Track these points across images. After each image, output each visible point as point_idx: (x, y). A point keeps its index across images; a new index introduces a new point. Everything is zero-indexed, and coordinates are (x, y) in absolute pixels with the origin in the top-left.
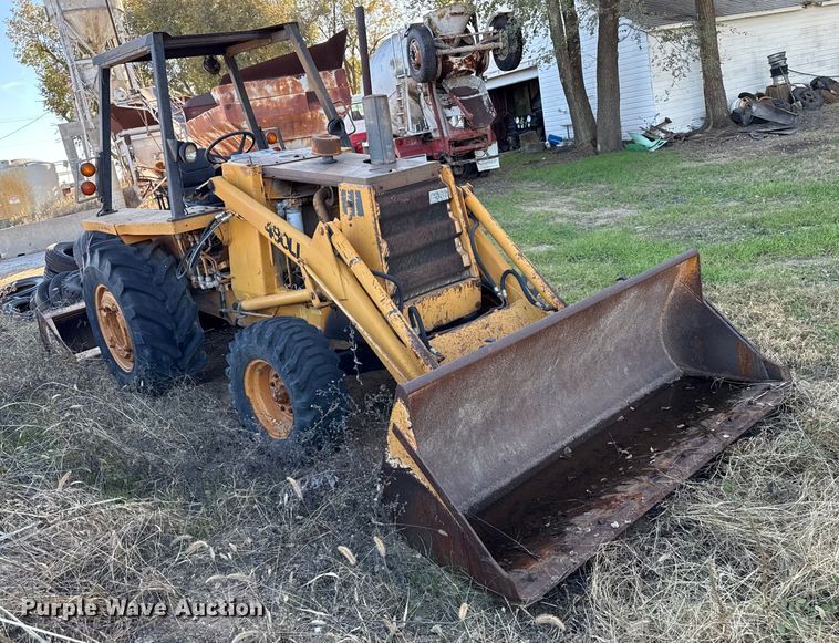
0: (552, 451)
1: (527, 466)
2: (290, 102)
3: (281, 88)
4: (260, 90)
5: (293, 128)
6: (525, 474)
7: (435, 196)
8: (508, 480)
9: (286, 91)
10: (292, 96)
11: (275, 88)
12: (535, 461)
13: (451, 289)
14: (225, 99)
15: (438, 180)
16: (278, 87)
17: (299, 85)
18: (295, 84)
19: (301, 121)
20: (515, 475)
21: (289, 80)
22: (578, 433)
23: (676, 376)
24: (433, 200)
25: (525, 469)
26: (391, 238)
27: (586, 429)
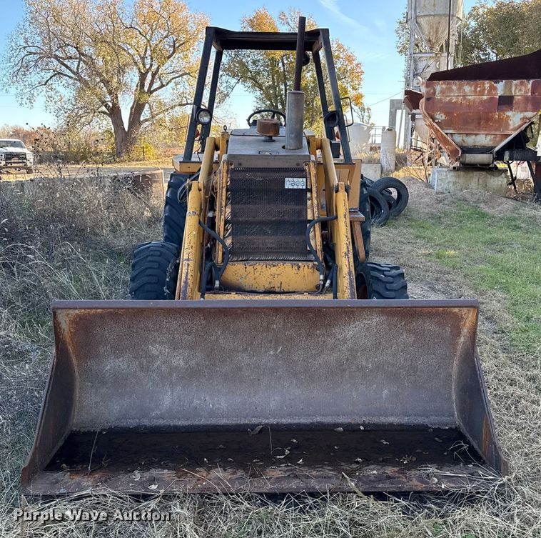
0: (247, 422)
1: (213, 421)
2: (483, 103)
3: (479, 89)
4: (459, 89)
5: (479, 123)
6: (207, 426)
7: (291, 183)
8: (187, 423)
9: (482, 93)
10: (485, 97)
11: (473, 89)
12: (223, 422)
13: (288, 265)
14: (427, 92)
15: (304, 170)
16: (476, 87)
17: (495, 89)
18: (492, 88)
19: (488, 120)
20: (196, 422)
21: (487, 84)
22: (284, 421)
23: (446, 425)
24: (288, 186)
25: (209, 423)
26: (237, 206)
27: (296, 421)
